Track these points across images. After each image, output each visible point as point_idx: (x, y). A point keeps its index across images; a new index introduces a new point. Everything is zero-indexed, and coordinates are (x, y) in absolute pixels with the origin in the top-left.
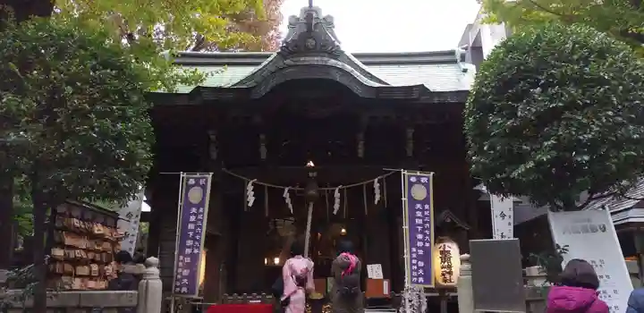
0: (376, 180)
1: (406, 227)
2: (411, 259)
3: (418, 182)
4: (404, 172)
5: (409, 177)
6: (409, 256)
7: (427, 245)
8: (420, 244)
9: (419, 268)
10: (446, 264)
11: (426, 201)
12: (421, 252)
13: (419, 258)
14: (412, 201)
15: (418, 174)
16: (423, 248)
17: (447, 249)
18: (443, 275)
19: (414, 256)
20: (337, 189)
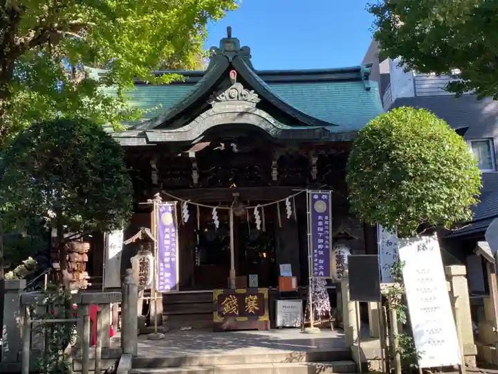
0: (287, 199)
1: (310, 234)
2: (314, 258)
3: (320, 198)
4: (309, 191)
5: (313, 195)
6: (311, 256)
7: (327, 247)
8: (320, 246)
9: (319, 265)
10: (340, 265)
11: (326, 213)
12: (321, 253)
13: (320, 257)
14: (315, 214)
15: (320, 192)
16: (323, 249)
17: (342, 254)
18: (338, 273)
19: (316, 255)
20: (256, 208)
